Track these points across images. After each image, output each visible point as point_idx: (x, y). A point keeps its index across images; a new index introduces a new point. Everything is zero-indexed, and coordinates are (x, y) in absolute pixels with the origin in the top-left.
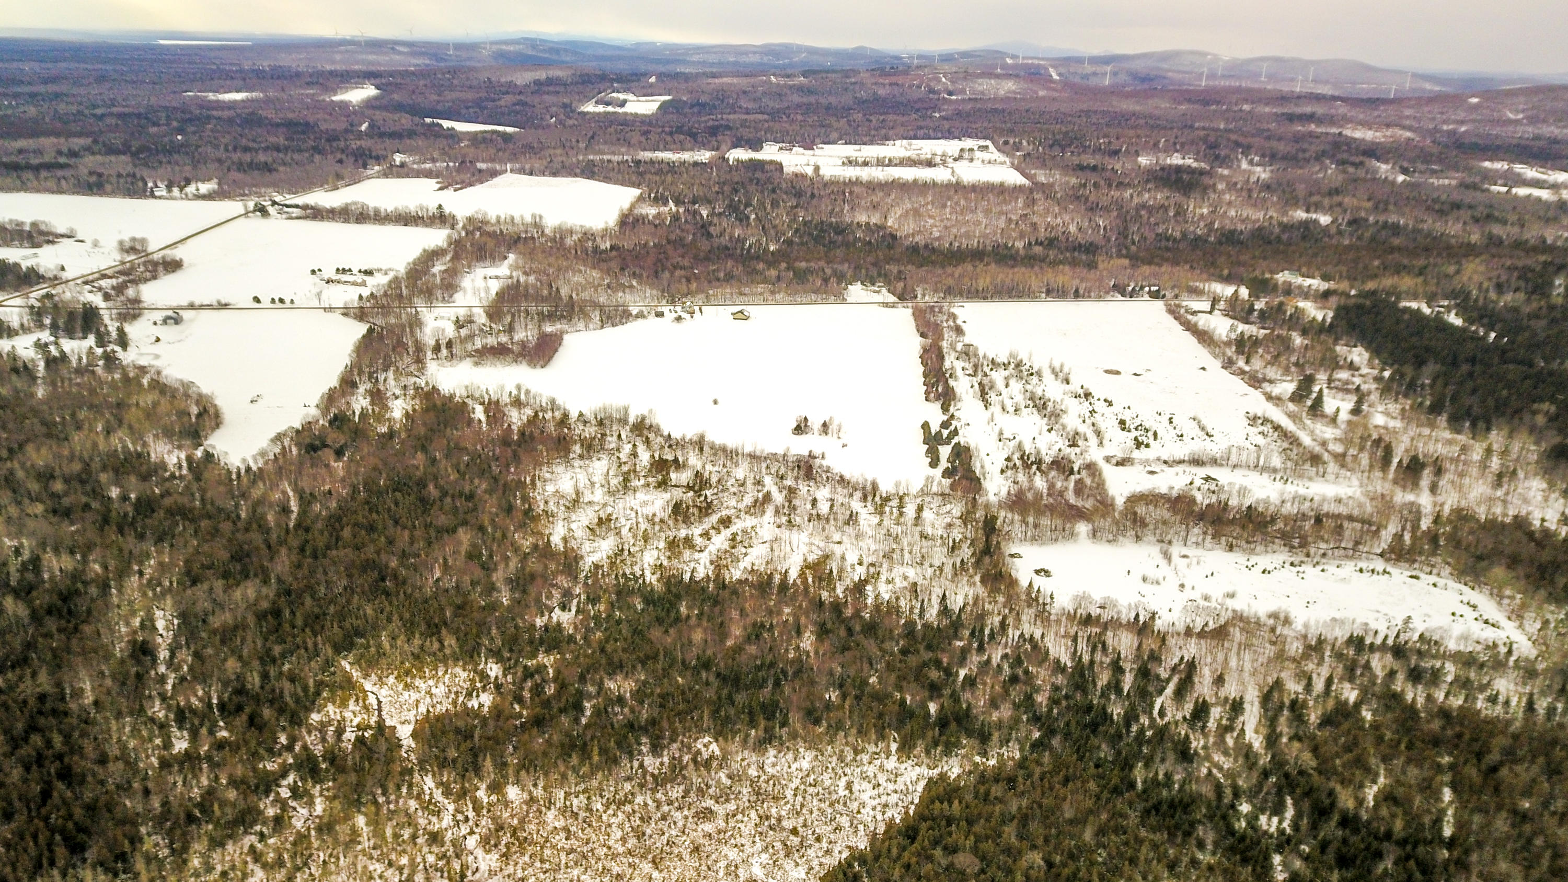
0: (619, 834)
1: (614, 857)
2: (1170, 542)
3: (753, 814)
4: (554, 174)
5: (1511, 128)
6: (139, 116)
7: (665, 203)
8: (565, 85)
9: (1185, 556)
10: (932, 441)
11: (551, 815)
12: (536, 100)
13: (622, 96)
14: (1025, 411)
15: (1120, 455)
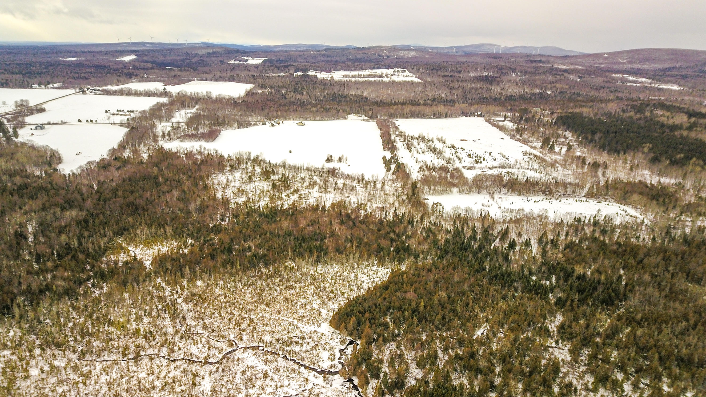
0: (250, 296)
1: (248, 303)
2: (493, 193)
3: (313, 287)
4: (216, 80)
5: (622, 66)
6: (27, 64)
7: (266, 88)
8: (221, 54)
9: (500, 198)
10: (387, 163)
11: (217, 290)
12: (208, 59)
13: (246, 58)
14: (427, 153)
15: (469, 165)
